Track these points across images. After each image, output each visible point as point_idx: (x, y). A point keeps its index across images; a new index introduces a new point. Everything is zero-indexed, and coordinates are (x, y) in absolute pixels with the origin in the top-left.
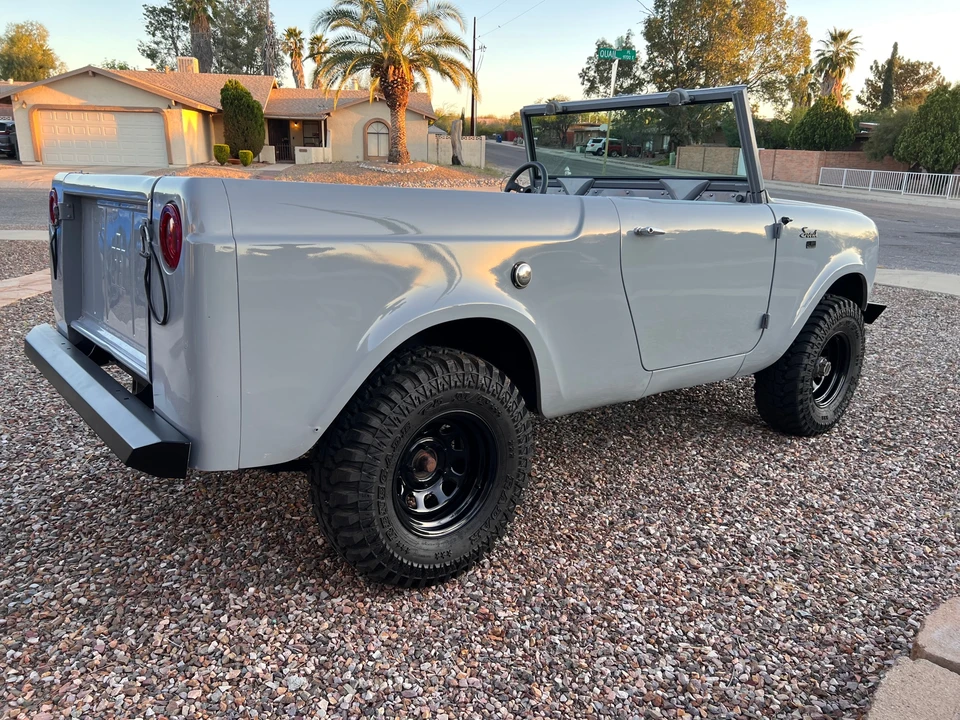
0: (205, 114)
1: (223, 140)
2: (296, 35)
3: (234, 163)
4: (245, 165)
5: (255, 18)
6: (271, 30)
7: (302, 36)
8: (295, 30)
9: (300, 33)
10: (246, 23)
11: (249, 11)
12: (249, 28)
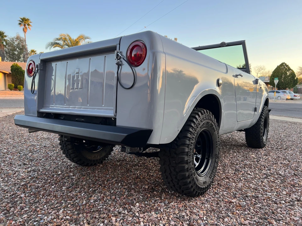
0: (5, 74)
1: (11, 82)
2: (34, 52)
3: (15, 90)
4: (20, 90)
5: (21, 46)
6: (26, 50)
7: (36, 52)
8: (34, 50)
9: (36, 51)
10: (18, 47)
11: (19, 44)
12: (18, 49)
